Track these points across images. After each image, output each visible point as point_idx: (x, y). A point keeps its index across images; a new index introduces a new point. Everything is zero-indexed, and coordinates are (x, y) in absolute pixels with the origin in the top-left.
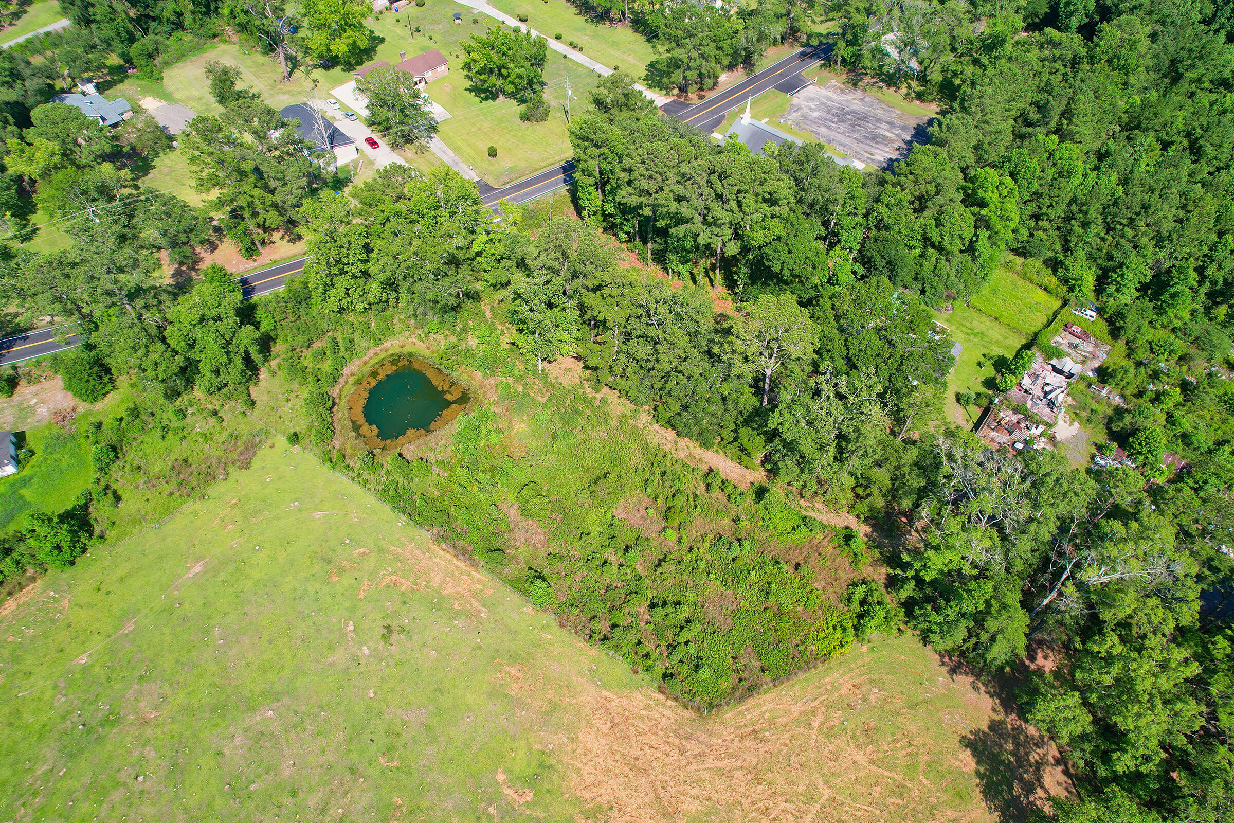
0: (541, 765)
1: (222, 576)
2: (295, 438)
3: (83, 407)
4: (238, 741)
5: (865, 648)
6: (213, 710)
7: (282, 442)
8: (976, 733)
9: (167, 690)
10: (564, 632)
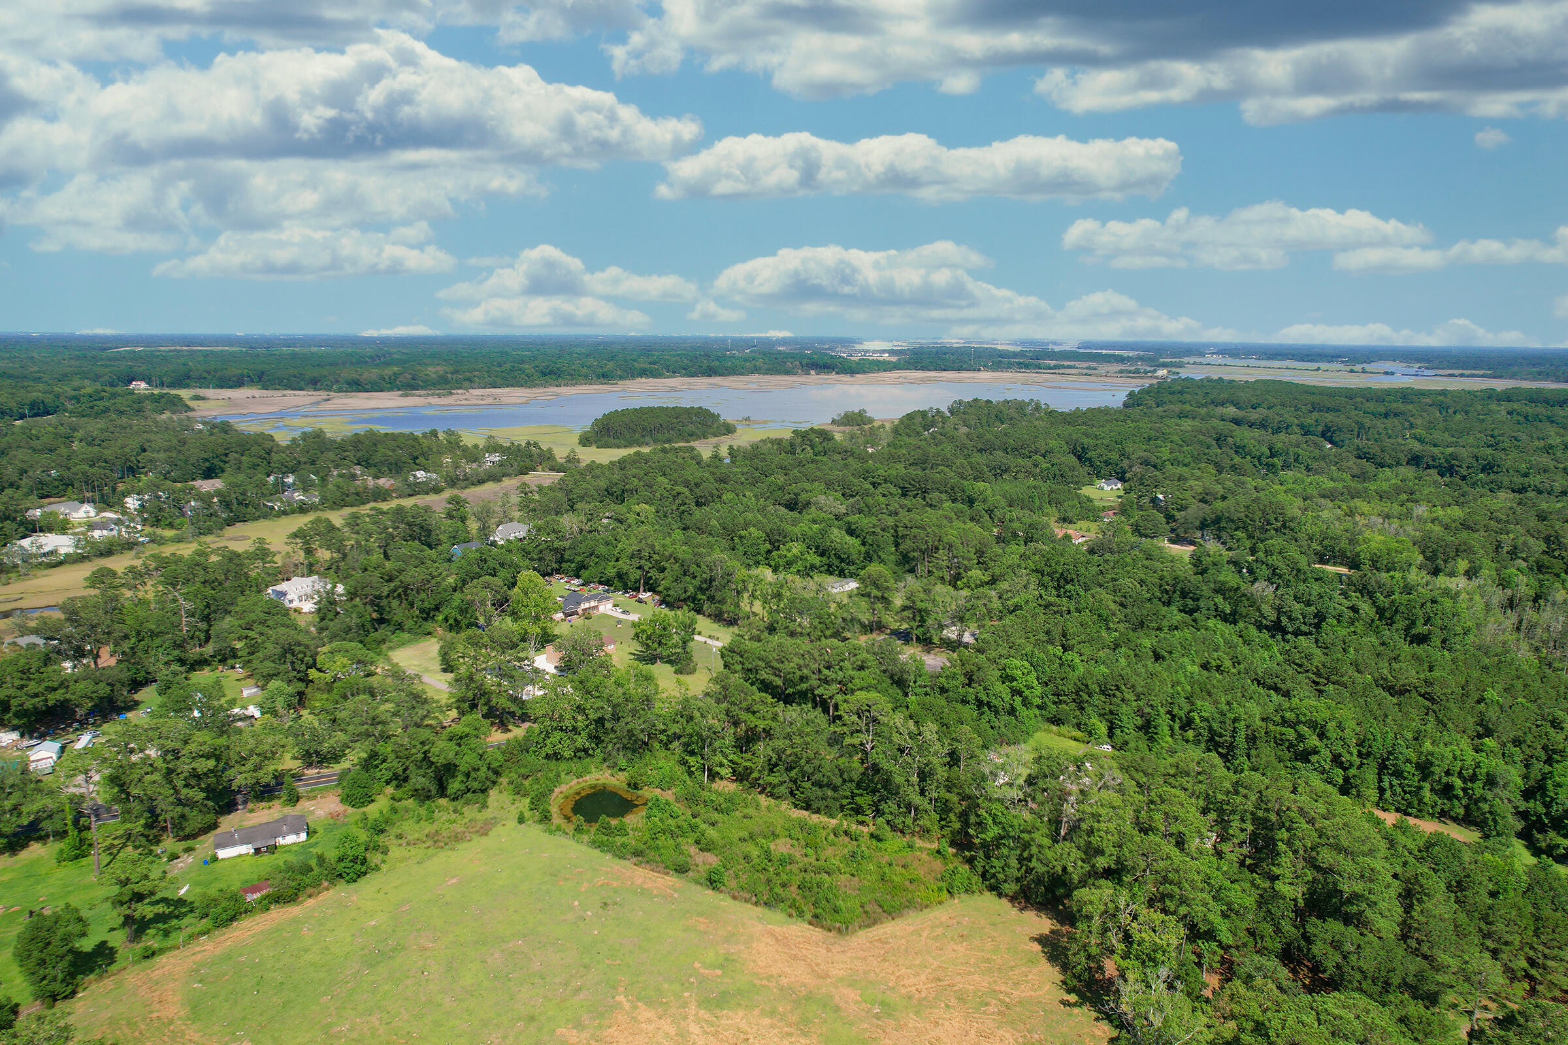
0: (727, 960)
1: (473, 884)
2: (521, 820)
3: (350, 810)
4: (496, 956)
5: (956, 901)
6: (477, 942)
7: (512, 823)
8: (1041, 935)
9: (439, 934)
10: (737, 903)
